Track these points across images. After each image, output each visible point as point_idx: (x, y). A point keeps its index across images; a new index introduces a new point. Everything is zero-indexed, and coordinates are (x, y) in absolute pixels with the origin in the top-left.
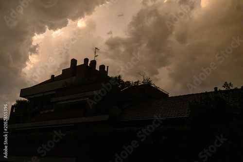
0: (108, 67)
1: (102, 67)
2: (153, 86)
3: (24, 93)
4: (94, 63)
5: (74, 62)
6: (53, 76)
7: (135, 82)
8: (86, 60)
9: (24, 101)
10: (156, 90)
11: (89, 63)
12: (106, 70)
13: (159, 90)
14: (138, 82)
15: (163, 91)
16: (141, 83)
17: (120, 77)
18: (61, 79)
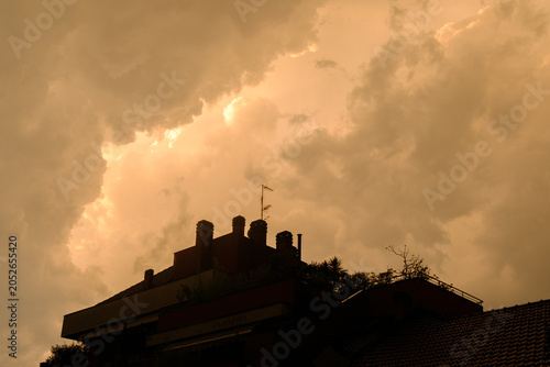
0: (300, 236)
1: (284, 238)
2: (435, 282)
3: (73, 324)
4: (260, 227)
5: (205, 228)
6: (149, 273)
7: (382, 275)
8: (239, 222)
9: (74, 349)
10: (443, 293)
11: (247, 228)
12: (295, 244)
13: (451, 293)
14: (389, 273)
15: (466, 297)
16: (397, 277)
17: (335, 262)
18: (171, 281)
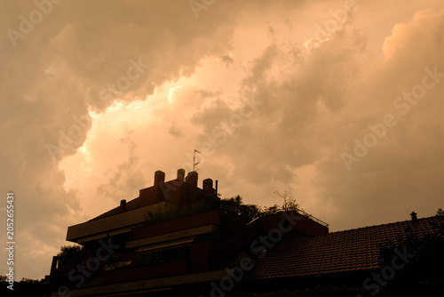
0: (217, 181)
1: (208, 182)
2: (302, 213)
3: (74, 233)
4: (194, 176)
5: (160, 176)
6: (123, 202)
8: (181, 172)
9: (74, 249)
10: (306, 220)
11: (186, 175)
12: (214, 187)
13: (311, 220)
16: (280, 210)
17: (238, 198)
18: (137, 207)
